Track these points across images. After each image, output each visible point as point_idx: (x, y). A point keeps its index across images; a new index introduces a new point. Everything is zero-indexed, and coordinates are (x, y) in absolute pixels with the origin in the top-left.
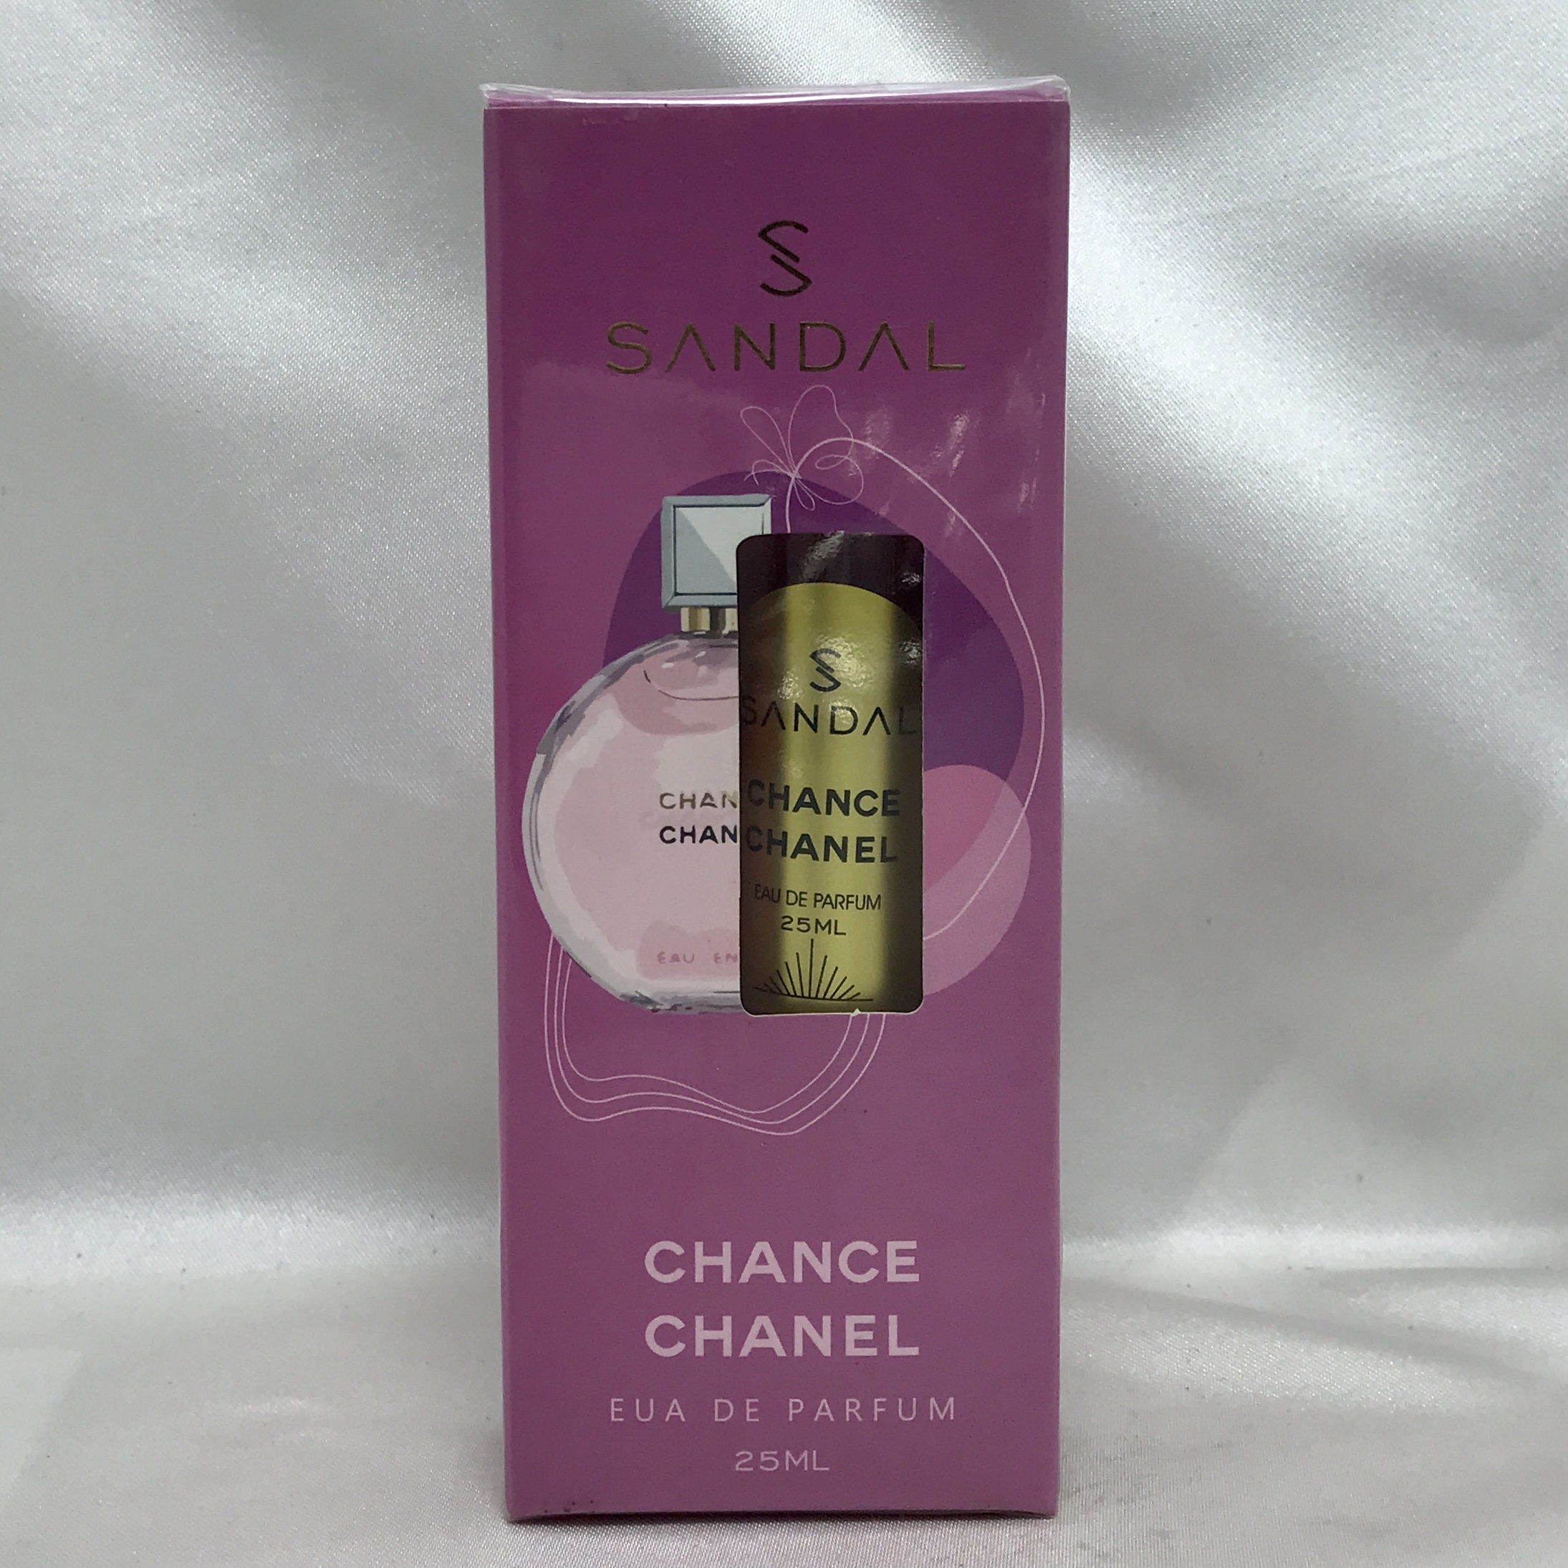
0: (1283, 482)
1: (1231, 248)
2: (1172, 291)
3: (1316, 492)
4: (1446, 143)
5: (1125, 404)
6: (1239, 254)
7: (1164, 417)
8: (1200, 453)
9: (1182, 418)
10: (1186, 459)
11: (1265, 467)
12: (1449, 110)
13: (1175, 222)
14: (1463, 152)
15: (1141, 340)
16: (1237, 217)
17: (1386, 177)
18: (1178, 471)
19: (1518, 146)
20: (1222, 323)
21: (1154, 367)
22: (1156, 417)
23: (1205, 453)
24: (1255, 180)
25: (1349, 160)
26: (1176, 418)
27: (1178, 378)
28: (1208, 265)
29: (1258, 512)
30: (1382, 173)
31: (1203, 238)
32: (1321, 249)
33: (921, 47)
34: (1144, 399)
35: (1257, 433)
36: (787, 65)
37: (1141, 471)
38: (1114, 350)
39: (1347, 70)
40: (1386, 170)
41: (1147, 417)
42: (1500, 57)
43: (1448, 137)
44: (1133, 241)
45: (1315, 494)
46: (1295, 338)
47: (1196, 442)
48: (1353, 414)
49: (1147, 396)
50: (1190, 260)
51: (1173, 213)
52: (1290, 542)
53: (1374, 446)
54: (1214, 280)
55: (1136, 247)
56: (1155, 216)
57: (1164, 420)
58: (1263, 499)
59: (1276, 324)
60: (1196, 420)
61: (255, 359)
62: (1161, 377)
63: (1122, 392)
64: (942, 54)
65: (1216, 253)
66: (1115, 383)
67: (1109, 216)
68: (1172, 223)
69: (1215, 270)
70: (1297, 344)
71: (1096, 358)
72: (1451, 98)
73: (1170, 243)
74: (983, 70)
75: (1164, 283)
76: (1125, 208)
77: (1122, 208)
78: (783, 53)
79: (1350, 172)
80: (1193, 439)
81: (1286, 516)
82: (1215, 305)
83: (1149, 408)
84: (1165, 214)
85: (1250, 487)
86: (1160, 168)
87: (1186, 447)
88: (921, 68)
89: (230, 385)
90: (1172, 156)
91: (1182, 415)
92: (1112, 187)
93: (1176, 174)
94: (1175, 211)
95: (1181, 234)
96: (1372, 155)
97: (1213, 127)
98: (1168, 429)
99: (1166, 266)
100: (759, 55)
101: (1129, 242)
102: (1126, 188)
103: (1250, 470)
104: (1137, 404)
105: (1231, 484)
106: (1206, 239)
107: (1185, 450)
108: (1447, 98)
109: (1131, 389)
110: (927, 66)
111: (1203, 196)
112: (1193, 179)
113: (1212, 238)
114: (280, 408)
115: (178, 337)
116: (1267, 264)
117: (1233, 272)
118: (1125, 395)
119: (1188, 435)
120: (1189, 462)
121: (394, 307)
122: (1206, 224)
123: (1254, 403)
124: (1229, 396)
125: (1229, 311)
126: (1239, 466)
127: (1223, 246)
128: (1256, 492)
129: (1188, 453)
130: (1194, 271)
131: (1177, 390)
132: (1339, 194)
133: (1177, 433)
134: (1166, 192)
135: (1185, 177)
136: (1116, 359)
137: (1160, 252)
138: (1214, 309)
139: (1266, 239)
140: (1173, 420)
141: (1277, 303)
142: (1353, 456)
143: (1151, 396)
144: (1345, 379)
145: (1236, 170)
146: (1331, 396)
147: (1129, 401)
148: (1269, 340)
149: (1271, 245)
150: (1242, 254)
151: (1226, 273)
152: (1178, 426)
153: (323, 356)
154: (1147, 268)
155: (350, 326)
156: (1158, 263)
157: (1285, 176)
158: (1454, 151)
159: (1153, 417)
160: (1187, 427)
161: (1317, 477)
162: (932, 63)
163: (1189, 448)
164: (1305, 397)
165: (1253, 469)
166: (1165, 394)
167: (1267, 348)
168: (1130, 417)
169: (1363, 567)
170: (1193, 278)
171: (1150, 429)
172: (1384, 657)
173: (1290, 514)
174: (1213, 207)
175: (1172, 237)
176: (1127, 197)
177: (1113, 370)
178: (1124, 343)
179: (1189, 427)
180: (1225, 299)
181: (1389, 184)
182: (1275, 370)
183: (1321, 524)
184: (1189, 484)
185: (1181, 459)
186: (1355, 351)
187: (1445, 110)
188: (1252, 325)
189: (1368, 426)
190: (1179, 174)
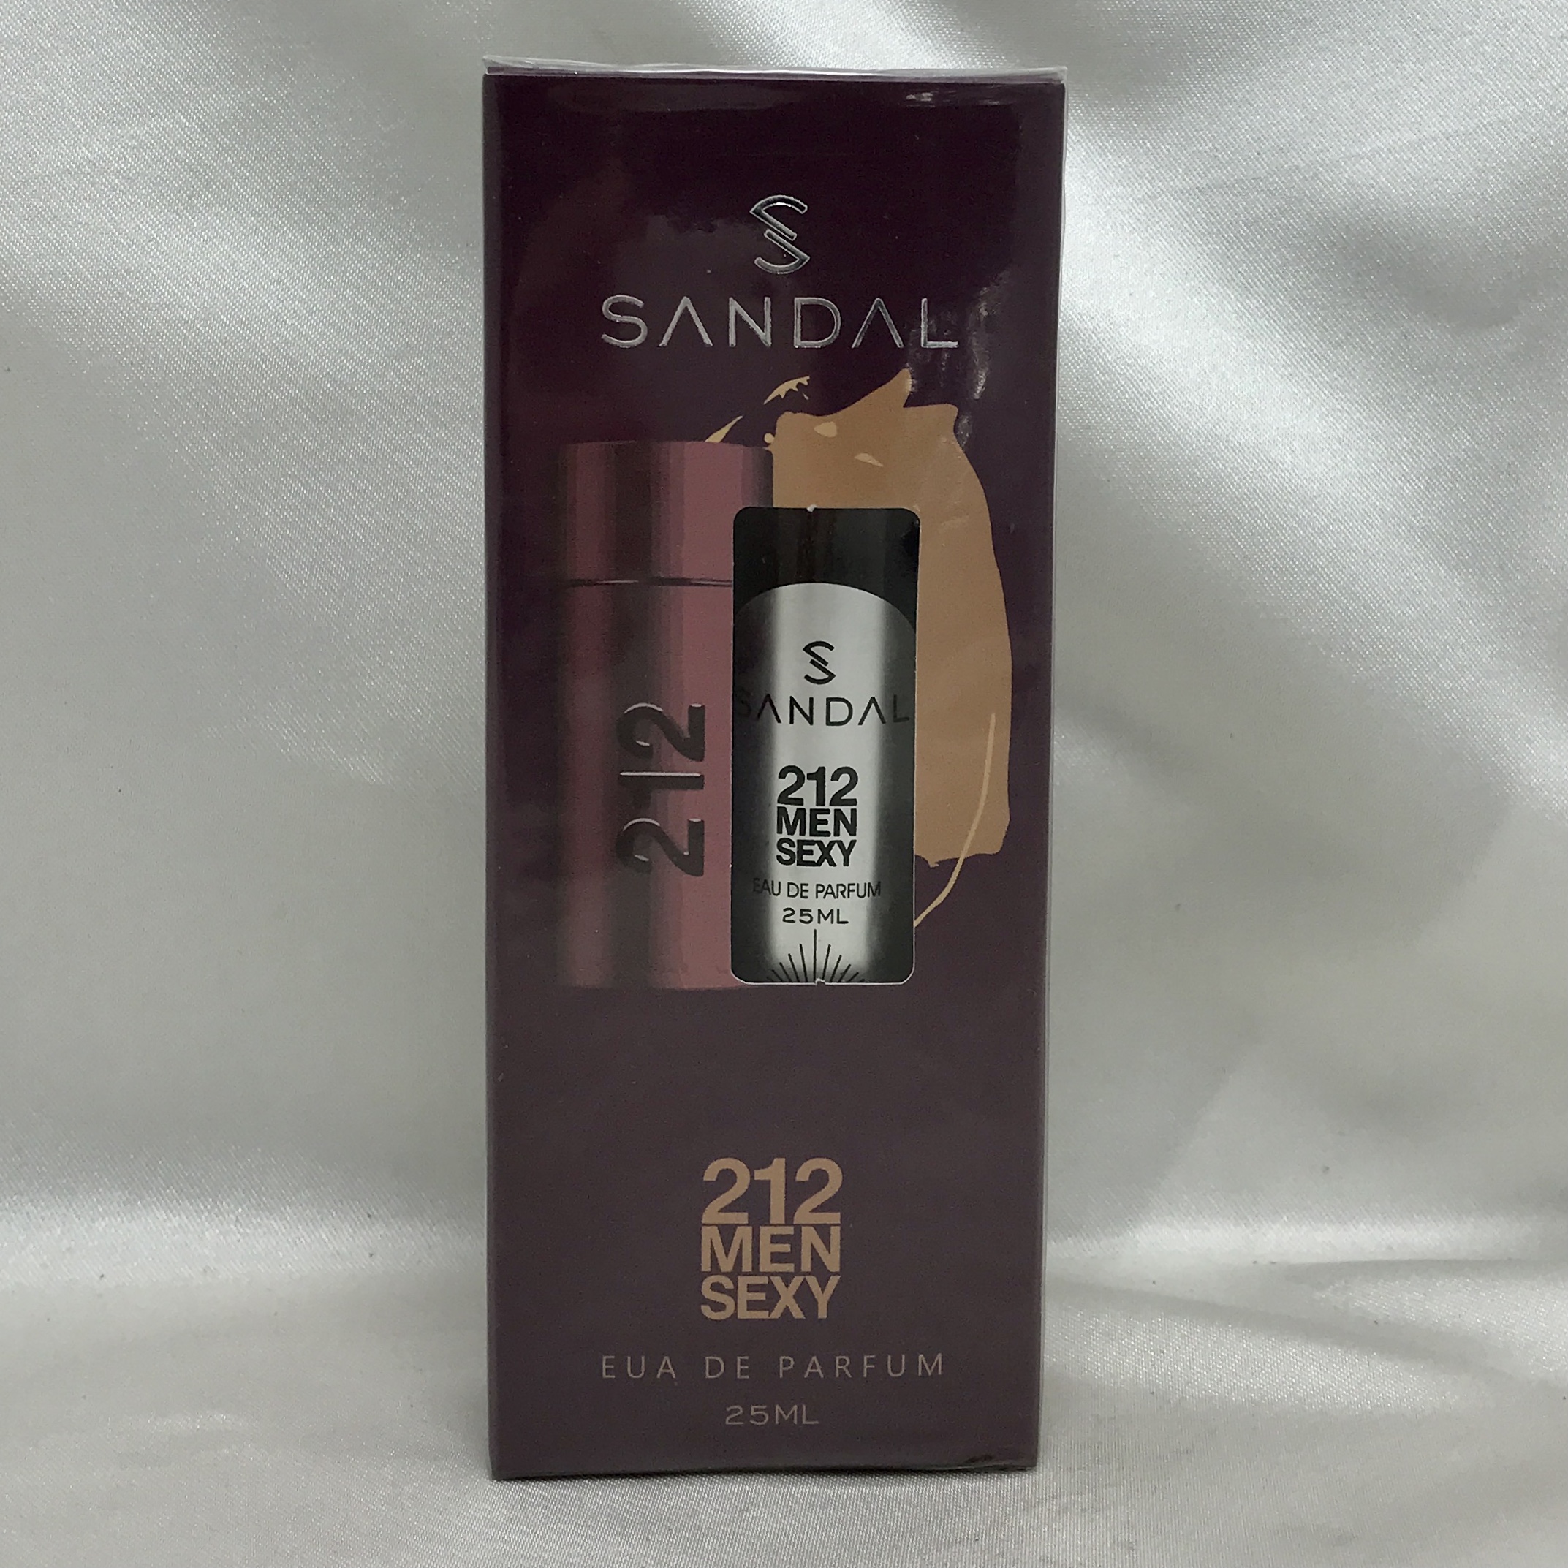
0: (1256, 461)
1: (1204, 225)
2: (1145, 266)
3: (1288, 471)
4: (1417, 126)
5: (1100, 378)
6: (1212, 230)
7: (1138, 392)
8: (1174, 430)
9: (1156, 393)
10: (1160, 436)
11: (1238, 445)
12: (1419, 92)
13: (1149, 196)
14: (1433, 135)
15: (1115, 314)
16: (1211, 194)
17: (1359, 157)
18: (1152, 448)
19: (1487, 129)
20: (1195, 300)
21: (1129, 342)
22: (1130, 392)
23: (1179, 430)
24: (1228, 156)
25: (1322, 139)
26: (1150, 393)
27: (1153, 354)
28: (1181, 240)
29: (1231, 490)
30: (1354, 154)
31: (1177, 213)
32: (1293, 227)
33: (896, 10)
34: (1119, 374)
35: (1230, 411)
36: (759, 23)
37: (1115, 447)
38: (1089, 323)
39: (1320, 50)
40: (1357, 150)
41: (1121, 391)
42: (1470, 40)
43: (1419, 119)
44: (1107, 213)
45: (1287, 474)
46: (1267, 316)
47: (1169, 418)
48: (1325, 394)
49: (1122, 370)
50: (1164, 235)
51: (1147, 188)
52: (1261, 522)
53: (1345, 427)
54: (1187, 255)
55: (1110, 221)
56: (1129, 190)
57: (1138, 395)
58: (1236, 478)
59: (1248, 302)
60: (1169, 397)
61: (195, 310)
62: (1135, 352)
63: (1096, 365)
64: (917, 18)
65: (1189, 228)
66: (1089, 356)
67: (1084, 187)
68: (1146, 196)
69: (1189, 246)
70: (1269, 322)
71: (1070, 330)
72: (1422, 80)
73: (1144, 217)
74: (958, 36)
75: (1138, 257)
76: (1099, 180)
77: (1096, 180)
78: (756, 10)
79: (1322, 151)
80: (1167, 415)
81: (1258, 495)
82: (1189, 282)
83: (1123, 383)
84: (1139, 187)
85: (1223, 465)
86: (1134, 142)
87: (1160, 423)
88: (896, 32)
89: (167, 337)
90: (1146, 129)
91: (1156, 391)
92: (1086, 159)
93: (1151, 148)
94: (1149, 184)
95: (1155, 208)
96: (1344, 135)
97: (1188, 102)
98: (1142, 405)
99: (1140, 240)
100: (731, 11)
101: (1104, 214)
102: (1101, 160)
103: (1223, 448)
104: (1111, 379)
105: (1204, 461)
106: (1180, 214)
107: (1159, 427)
108: (1418, 80)
109: (1105, 363)
110: (902, 29)
111: (1178, 171)
112: (1167, 153)
113: (1186, 212)
114: (220, 362)
115: (113, 286)
116: (1240, 241)
117: (1206, 248)
118: (1099, 369)
119: (1162, 411)
120: (1163, 439)
121: (345, 259)
122: (1180, 199)
123: (1227, 380)
124: (1203, 372)
125: (1202, 287)
126: (1212, 444)
127: (1196, 222)
128: (1229, 470)
129: (1161, 429)
130: (1168, 246)
131: (1151, 365)
132: (1311, 173)
133: (1150, 408)
134: (1141, 167)
135: (1159, 150)
136: (1091, 333)
137: (1134, 226)
138: (1188, 284)
139: (1239, 216)
140: (1146, 395)
141: (1250, 281)
142: (1325, 436)
143: (1125, 371)
144: (1316, 359)
145: (1210, 145)
146: (1302, 375)
147: (1104, 376)
148: (1241, 317)
149: (1243, 222)
150: (1215, 230)
151: (1200, 249)
152: (1152, 402)
153: (268, 308)
154: (1121, 242)
155: (298, 278)
156: (1132, 236)
157: (1258, 154)
158: (1425, 133)
159: (1127, 392)
160: (1160, 403)
161: (1290, 457)
162: (906, 27)
163: (1163, 424)
164: (1276, 375)
165: (1226, 447)
166: (1140, 369)
167: (1239, 325)
168: (1103, 391)
169: (1334, 548)
170: (1167, 252)
171: (1124, 403)
172: (1354, 640)
173: (1263, 494)
174: (1187, 182)
175: (1145, 211)
176: (1102, 169)
177: (1088, 344)
178: (1099, 317)
179: (1163, 403)
180: (1198, 276)
181: (1361, 164)
182: (1247, 348)
183: (1293, 504)
184: (1162, 461)
185: (1155, 435)
186: (1327, 330)
187: (1416, 92)
188: (1225, 302)
189: (1339, 407)
190: (1154, 148)
